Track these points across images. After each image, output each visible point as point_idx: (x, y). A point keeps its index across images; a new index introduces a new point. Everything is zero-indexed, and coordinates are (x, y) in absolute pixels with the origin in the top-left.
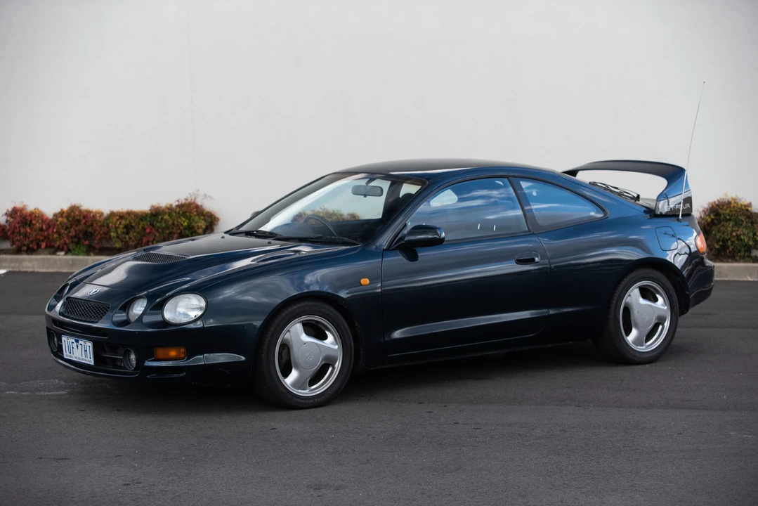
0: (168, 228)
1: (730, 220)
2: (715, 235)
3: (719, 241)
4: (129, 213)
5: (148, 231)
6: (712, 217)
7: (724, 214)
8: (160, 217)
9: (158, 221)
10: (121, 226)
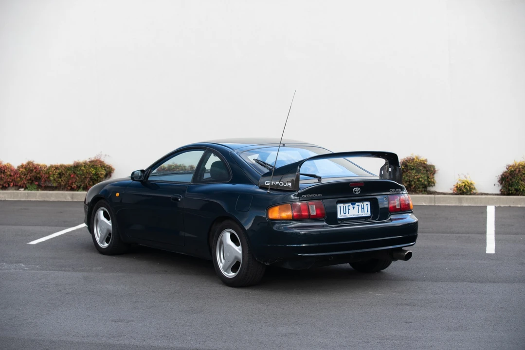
0: (84, 175)
1: (413, 169)
2: (405, 178)
3: (407, 182)
4: (61, 166)
5: (72, 176)
6: (403, 167)
7: (410, 166)
8: (79, 168)
9: (78, 171)
10: (56, 173)
